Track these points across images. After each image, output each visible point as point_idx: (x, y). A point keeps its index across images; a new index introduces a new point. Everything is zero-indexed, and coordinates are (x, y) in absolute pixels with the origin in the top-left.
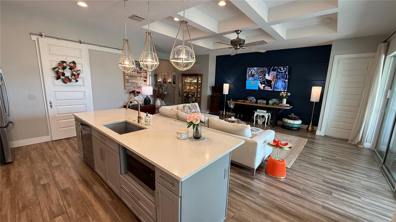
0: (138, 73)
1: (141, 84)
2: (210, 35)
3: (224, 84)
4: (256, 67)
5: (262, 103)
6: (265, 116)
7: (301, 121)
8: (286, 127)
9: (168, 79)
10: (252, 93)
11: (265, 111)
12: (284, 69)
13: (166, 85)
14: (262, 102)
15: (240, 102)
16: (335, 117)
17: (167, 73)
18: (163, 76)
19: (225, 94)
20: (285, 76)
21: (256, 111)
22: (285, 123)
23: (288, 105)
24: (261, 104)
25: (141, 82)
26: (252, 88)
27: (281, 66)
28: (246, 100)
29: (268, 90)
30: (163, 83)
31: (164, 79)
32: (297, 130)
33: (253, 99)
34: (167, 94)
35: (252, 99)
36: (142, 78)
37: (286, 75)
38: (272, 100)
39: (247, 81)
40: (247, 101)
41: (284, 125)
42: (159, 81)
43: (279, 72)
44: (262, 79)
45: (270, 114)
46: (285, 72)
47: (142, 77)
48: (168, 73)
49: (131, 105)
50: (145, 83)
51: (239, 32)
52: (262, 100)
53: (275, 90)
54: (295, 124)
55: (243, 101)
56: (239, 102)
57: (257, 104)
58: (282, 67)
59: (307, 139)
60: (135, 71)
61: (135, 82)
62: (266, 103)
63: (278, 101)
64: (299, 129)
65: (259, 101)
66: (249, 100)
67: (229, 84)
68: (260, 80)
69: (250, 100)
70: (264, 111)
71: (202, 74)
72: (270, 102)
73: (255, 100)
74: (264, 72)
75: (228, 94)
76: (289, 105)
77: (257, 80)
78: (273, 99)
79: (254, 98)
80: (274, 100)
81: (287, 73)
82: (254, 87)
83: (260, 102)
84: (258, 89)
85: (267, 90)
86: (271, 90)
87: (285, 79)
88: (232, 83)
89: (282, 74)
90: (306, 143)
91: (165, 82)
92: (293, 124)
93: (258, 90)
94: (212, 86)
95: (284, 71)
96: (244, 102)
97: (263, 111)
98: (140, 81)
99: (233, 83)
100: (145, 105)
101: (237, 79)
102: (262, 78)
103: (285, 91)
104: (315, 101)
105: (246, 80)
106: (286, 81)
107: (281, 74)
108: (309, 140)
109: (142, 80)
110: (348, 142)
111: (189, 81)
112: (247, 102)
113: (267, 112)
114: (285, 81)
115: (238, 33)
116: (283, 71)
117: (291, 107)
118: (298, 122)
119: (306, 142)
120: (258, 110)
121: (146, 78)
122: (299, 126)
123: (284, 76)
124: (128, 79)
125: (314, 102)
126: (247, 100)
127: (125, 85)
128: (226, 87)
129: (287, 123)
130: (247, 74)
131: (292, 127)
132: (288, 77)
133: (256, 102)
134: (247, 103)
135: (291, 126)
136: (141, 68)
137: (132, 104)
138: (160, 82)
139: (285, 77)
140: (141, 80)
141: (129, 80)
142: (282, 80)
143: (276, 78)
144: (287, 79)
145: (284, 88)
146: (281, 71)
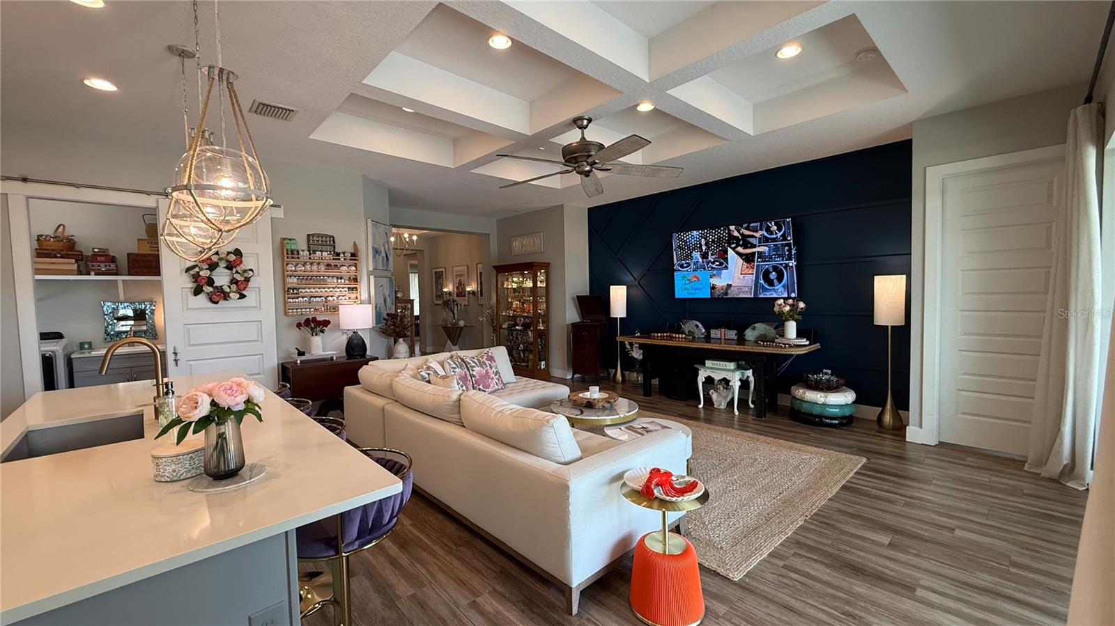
0: (330, 268)
1: (340, 298)
2: (514, 142)
3: (611, 287)
4: (697, 229)
5: (725, 339)
6: (730, 381)
7: (855, 394)
8: (802, 415)
9: (469, 285)
10: (693, 308)
11: (732, 365)
12: (779, 230)
13: (462, 301)
14: (724, 337)
15: (659, 339)
16: (965, 374)
17: (465, 267)
18: (456, 275)
19: (617, 318)
20: (787, 248)
21: (704, 364)
22: (798, 402)
23: (804, 342)
24: (721, 343)
25: (337, 294)
26: (693, 294)
27: (770, 220)
28: (674, 333)
29: (741, 296)
30: (458, 296)
31: (460, 284)
32: (841, 424)
33: (697, 326)
34: (465, 326)
35: (695, 327)
36: (343, 281)
37: (789, 245)
38: (754, 328)
39: (675, 273)
40: (677, 336)
41: (796, 409)
42: (445, 290)
43: (765, 237)
44: (718, 263)
45: (749, 373)
46: (784, 237)
47: (341, 278)
48: (468, 266)
49: (299, 362)
50: (353, 296)
51: (585, 122)
52: (723, 330)
53: (762, 296)
54: (832, 403)
55: (668, 334)
56: (654, 338)
57: (709, 342)
58: (773, 223)
59: (864, 460)
60: (318, 264)
61: (321, 294)
62: (736, 338)
63: (775, 328)
64: (847, 422)
65: (715, 333)
66: (685, 332)
67: (625, 287)
68: (714, 266)
69: (689, 331)
70: (727, 364)
71: (549, 263)
72: (750, 334)
73: (703, 330)
74: (720, 244)
75: (625, 316)
76: (808, 343)
77: (705, 269)
78: (756, 325)
79: (700, 325)
80: (761, 328)
81: (789, 238)
82: (698, 289)
83: (719, 336)
84: (709, 297)
85: (735, 296)
86: (749, 296)
87: (787, 260)
88: (636, 283)
89: (774, 245)
90: (857, 473)
91: (461, 294)
92: (824, 404)
93: (711, 298)
94: (577, 297)
95: (779, 234)
96: (671, 338)
97: (724, 363)
98: (336, 291)
99: (638, 283)
100: (347, 359)
101: (648, 270)
102: (718, 261)
103: (793, 295)
104: (890, 324)
105: (672, 271)
106: (791, 264)
108: (873, 460)
109: (343, 288)
110: (1026, 468)
111: (515, 286)
112: (679, 338)
113: (739, 367)
114: (786, 266)
115: (582, 128)
116: (776, 234)
117: (817, 346)
118: (842, 399)
119: (855, 471)
120: (709, 363)
121: (355, 280)
122: (847, 412)
123: (783, 250)
124: (295, 286)
125: (887, 326)
126: (680, 331)
127: (285, 303)
128: (618, 297)
129: (802, 401)
130: (674, 253)
131: (821, 416)
132: (793, 252)
133: (708, 338)
134: (679, 341)
135: (816, 411)
136: (338, 254)
137: (303, 358)
138: (450, 293)
139: (787, 253)
140: (338, 286)
141: (298, 289)
142: (777, 261)
143: (758, 258)
144: (792, 260)
145: (786, 287)
146: (772, 233)
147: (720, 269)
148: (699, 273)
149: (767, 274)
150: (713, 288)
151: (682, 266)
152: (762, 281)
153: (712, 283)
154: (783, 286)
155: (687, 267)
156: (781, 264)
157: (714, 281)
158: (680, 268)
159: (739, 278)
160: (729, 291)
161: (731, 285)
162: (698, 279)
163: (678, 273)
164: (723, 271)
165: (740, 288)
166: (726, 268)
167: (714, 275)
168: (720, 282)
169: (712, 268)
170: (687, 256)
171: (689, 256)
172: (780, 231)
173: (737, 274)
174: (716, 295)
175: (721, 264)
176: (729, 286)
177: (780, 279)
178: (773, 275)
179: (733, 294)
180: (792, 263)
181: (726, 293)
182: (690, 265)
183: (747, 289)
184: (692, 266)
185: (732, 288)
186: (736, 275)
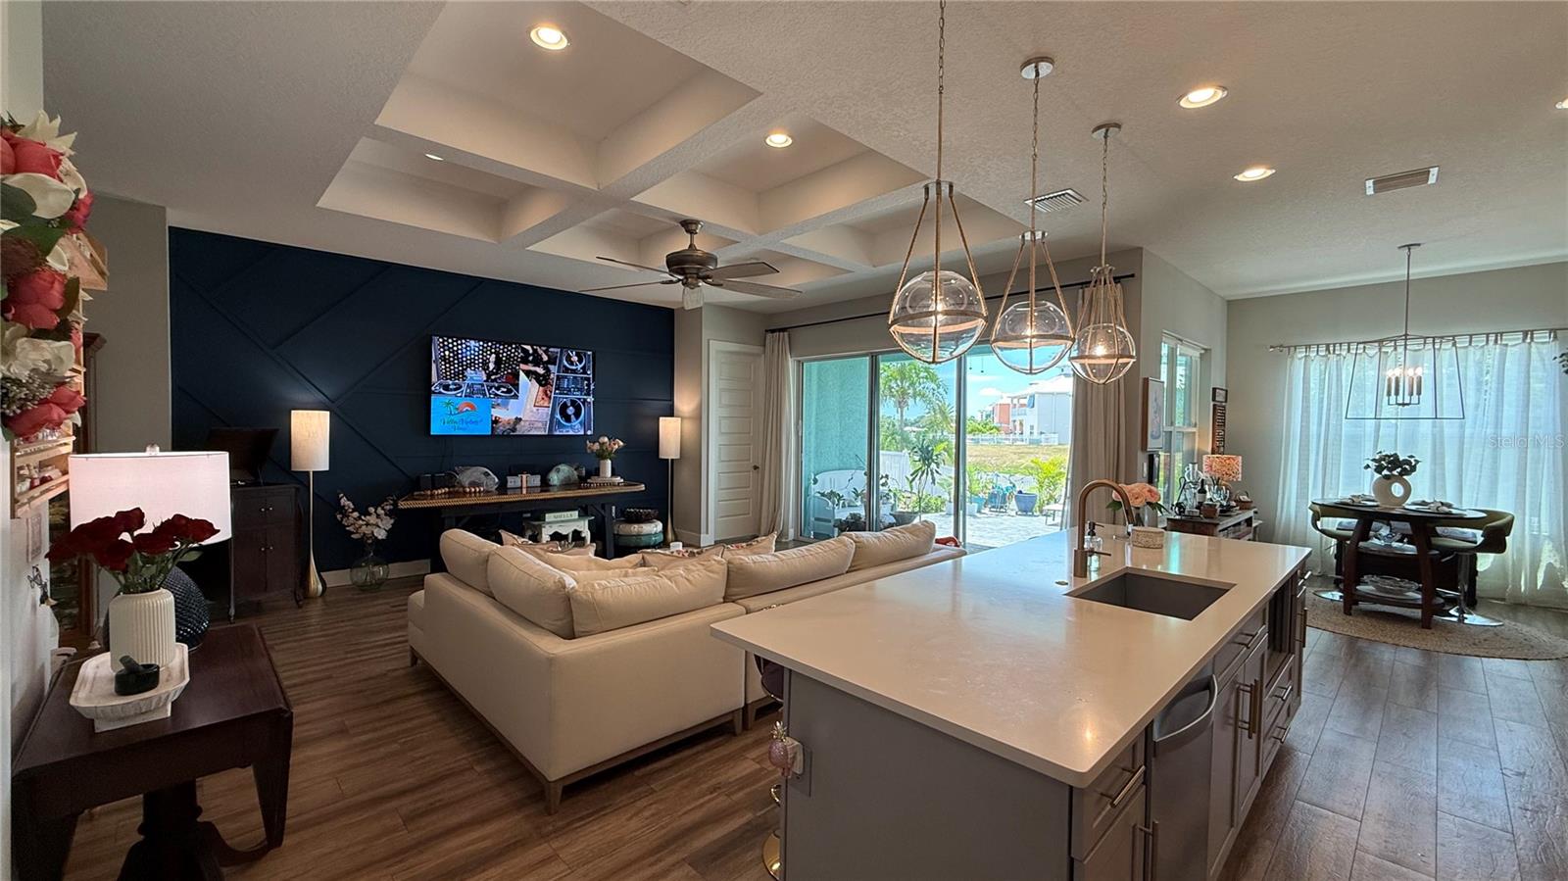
3: (293, 412)
4: (476, 339)
5: (527, 487)
6: (581, 532)
11: (575, 514)
12: (580, 361)
14: (526, 484)
19: (308, 472)
20: (586, 382)
21: (544, 519)
23: (618, 479)
26: (463, 429)
27: (572, 350)
29: (532, 432)
33: (485, 474)
35: (480, 477)
37: (588, 379)
38: (558, 471)
39: (433, 397)
40: (467, 490)
43: (565, 366)
44: (505, 390)
46: (584, 371)
52: (524, 476)
53: (557, 433)
55: (447, 489)
58: (574, 353)
62: (540, 484)
63: (576, 469)
65: (512, 481)
66: (467, 484)
67: (326, 413)
68: (499, 393)
69: (471, 483)
70: (572, 513)
72: (555, 478)
73: (497, 480)
75: (327, 466)
78: (560, 467)
79: (490, 473)
80: (565, 470)
81: (589, 373)
82: (470, 422)
83: (519, 484)
84: (490, 433)
85: (525, 433)
86: (543, 433)
87: (585, 395)
89: (574, 377)
92: (650, 533)
93: (493, 435)
95: (580, 366)
96: (455, 495)
102: (504, 387)
103: (589, 433)
104: (670, 457)
105: (428, 393)
107: (571, 376)
114: (585, 400)
116: (576, 365)
123: (582, 384)
125: (668, 459)
128: (311, 432)
130: (434, 366)
132: (592, 387)
133: (503, 488)
139: (586, 387)
142: (577, 396)
143: (556, 389)
144: (589, 395)
145: (583, 424)
146: (572, 363)
147: (506, 398)
148: (476, 400)
149: (564, 407)
150: (496, 421)
151: (446, 388)
152: (558, 416)
153: (495, 415)
154: (580, 423)
155: (455, 390)
156: (579, 399)
157: (496, 413)
158: (442, 390)
159: (532, 411)
160: (517, 426)
161: (520, 419)
162: (472, 407)
163: (440, 397)
164: (512, 400)
165: (532, 423)
166: (516, 397)
167: (498, 404)
168: (505, 414)
169: (496, 395)
170: (457, 374)
171: (460, 374)
172: (580, 363)
173: (530, 406)
174: (499, 432)
175: (509, 391)
176: (518, 420)
177: (577, 414)
178: (571, 410)
179: (522, 429)
180: (590, 399)
181: (514, 430)
182: (461, 387)
183: (540, 425)
184: (464, 388)
185: (522, 423)
186: (528, 407)
